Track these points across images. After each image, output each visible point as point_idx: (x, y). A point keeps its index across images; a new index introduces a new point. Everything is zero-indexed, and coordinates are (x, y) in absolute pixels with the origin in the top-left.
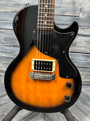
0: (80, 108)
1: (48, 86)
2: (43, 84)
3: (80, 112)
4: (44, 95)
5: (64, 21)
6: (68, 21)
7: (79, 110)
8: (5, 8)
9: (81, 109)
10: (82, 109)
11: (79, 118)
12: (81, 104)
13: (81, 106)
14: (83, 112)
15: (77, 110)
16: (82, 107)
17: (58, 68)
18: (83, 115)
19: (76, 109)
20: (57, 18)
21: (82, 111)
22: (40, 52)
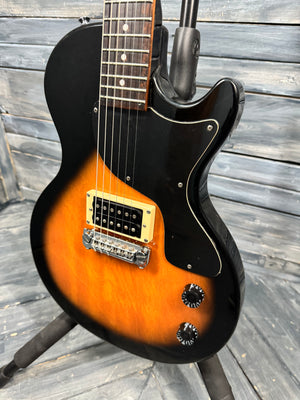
0: (283, 358)
1: (133, 280)
2: (119, 268)
3: (276, 373)
4: (122, 301)
5: (265, 44)
6: (281, 46)
7: (276, 363)
8: (71, 4)
9: (283, 364)
10: (289, 363)
11: (267, 390)
12: (290, 346)
13: (288, 352)
14: (290, 373)
15: (270, 363)
16: (292, 357)
17: (162, 232)
18: (285, 384)
19: (267, 357)
20: (241, 34)
21: (287, 369)
22: (110, 175)
